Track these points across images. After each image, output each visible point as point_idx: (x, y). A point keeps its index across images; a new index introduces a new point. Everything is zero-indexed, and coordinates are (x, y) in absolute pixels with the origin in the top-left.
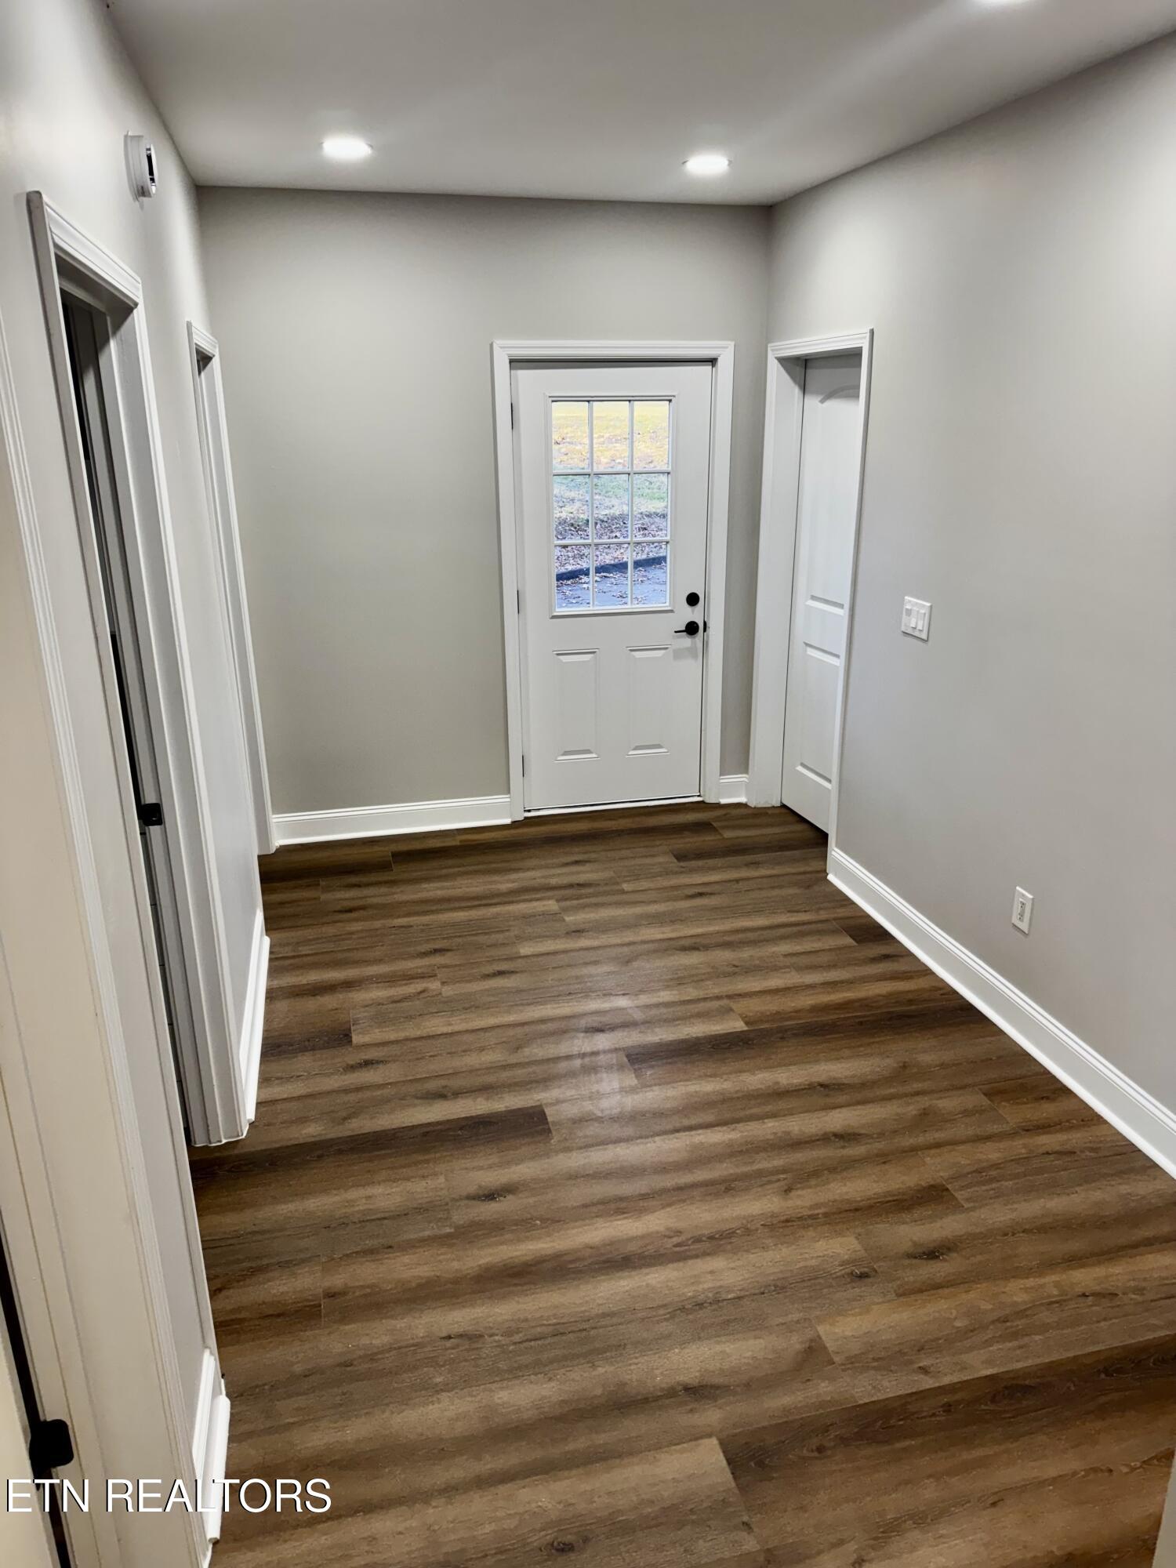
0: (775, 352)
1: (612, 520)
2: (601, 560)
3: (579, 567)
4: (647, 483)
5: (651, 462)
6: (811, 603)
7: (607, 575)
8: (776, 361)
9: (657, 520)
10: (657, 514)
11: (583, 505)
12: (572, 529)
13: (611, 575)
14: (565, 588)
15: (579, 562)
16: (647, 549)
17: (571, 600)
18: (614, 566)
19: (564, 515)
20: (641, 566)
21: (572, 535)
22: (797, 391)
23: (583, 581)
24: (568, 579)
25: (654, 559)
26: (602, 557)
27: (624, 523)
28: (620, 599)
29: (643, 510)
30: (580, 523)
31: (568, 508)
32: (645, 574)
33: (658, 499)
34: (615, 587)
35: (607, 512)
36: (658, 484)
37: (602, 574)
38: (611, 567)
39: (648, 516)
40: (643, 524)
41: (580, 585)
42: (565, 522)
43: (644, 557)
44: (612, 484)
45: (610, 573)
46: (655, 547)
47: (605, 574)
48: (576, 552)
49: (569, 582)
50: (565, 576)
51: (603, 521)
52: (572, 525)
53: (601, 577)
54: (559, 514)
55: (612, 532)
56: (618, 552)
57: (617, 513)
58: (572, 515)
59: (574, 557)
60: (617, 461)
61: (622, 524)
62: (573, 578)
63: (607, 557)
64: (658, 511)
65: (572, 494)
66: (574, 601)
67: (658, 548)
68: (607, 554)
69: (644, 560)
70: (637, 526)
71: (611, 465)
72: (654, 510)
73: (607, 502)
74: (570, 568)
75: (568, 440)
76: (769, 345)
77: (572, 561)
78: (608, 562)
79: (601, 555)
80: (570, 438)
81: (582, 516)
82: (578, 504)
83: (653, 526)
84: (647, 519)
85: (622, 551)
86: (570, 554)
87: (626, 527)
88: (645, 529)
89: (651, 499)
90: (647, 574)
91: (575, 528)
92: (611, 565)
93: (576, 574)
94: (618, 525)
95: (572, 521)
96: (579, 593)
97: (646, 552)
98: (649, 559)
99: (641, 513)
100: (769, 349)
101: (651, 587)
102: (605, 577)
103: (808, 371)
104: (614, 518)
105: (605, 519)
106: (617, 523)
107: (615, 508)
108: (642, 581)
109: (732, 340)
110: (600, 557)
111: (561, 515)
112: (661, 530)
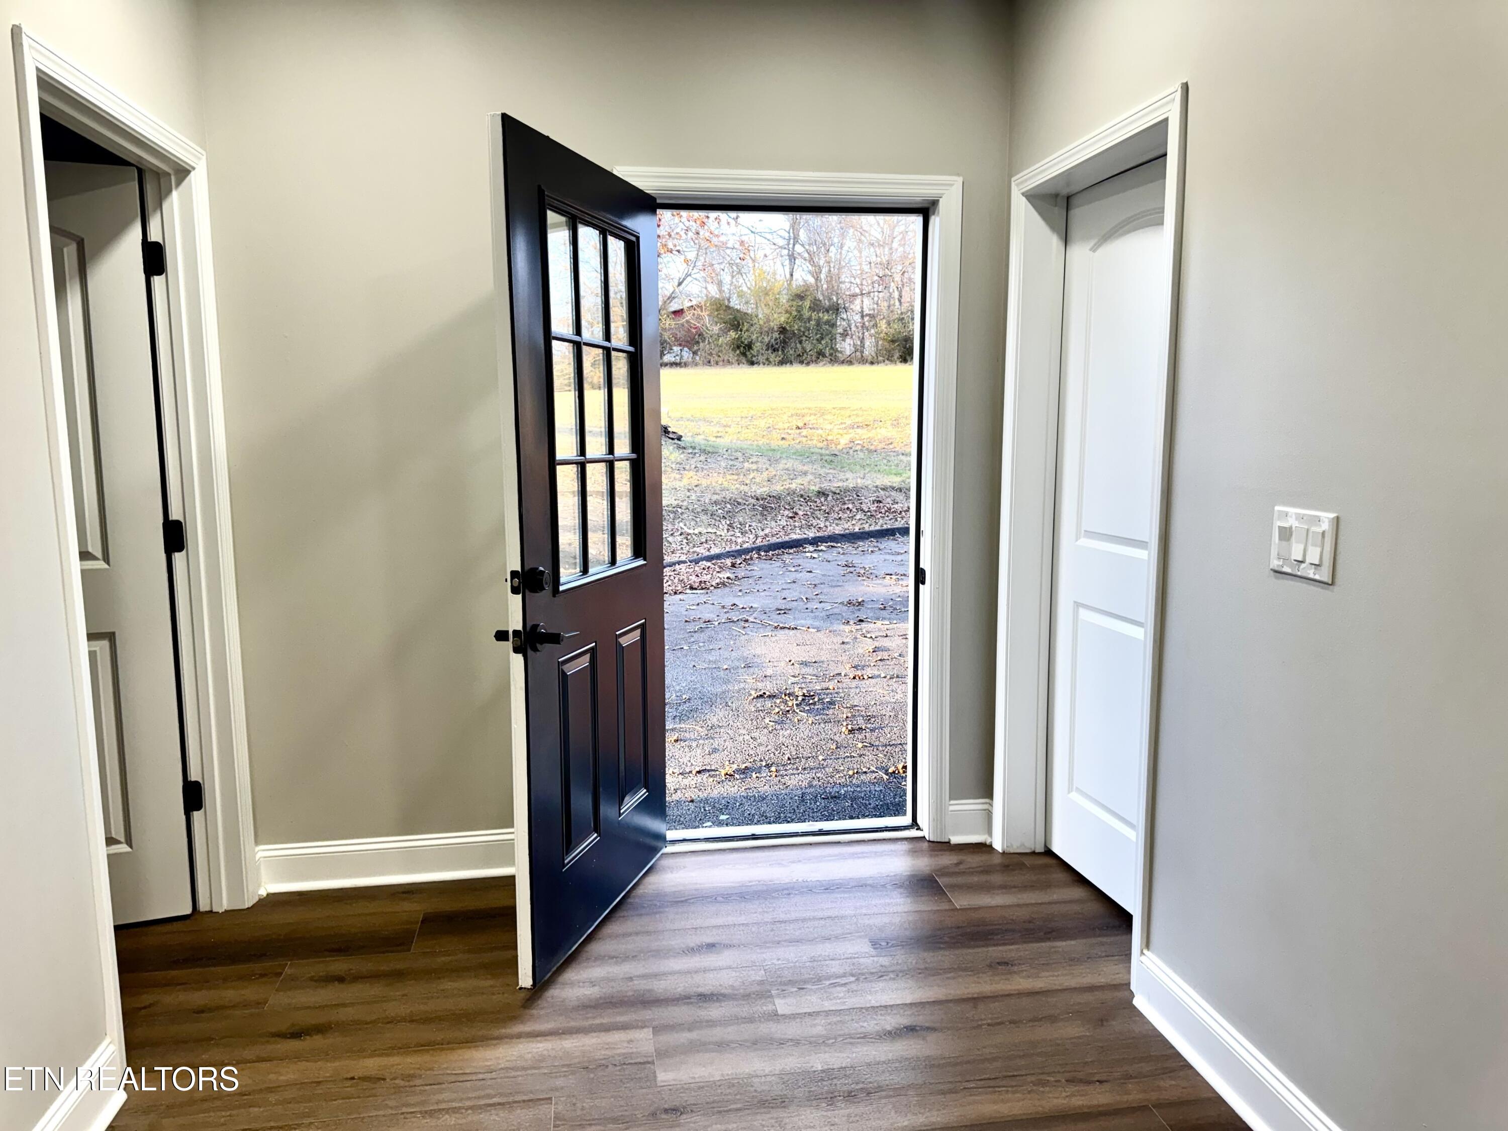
0: (1021, 187)
1: (845, 493)
2: (830, 531)
3: (805, 536)
4: (885, 461)
5: (891, 443)
6: (1084, 542)
7: (835, 545)
8: (1024, 199)
9: (893, 493)
10: (893, 488)
11: (816, 478)
12: (802, 500)
13: (839, 545)
14: (786, 556)
15: (806, 532)
16: (881, 521)
17: (790, 569)
18: (843, 536)
19: (793, 486)
20: (871, 537)
21: (801, 505)
22: (1055, 241)
23: (807, 550)
24: (791, 548)
25: (887, 530)
26: (832, 528)
27: (858, 496)
28: (846, 568)
29: (878, 483)
30: (810, 495)
31: (799, 481)
32: (876, 544)
33: (895, 474)
34: (842, 556)
35: (840, 484)
36: (896, 462)
37: (829, 544)
38: (840, 537)
39: (883, 489)
40: (878, 497)
41: (803, 554)
42: (794, 493)
43: (878, 528)
44: (849, 461)
45: (837, 543)
46: (890, 520)
47: (832, 544)
48: (804, 522)
49: (791, 551)
50: (788, 545)
51: (835, 493)
52: (802, 496)
53: (828, 547)
54: (788, 486)
55: (845, 504)
56: (849, 524)
57: (851, 486)
58: (802, 487)
59: (801, 527)
60: (856, 442)
61: (855, 496)
62: (796, 547)
63: (837, 528)
64: (894, 485)
65: (805, 468)
66: (793, 569)
67: (893, 520)
68: (837, 525)
69: (878, 531)
70: (871, 499)
71: (850, 446)
72: (889, 484)
73: (842, 476)
74: (794, 537)
75: (810, 426)
76: (1013, 179)
77: (798, 531)
78: (837, 532)
79: (831, 526)
80: (812, 424)
81: (812, 488)
82: (810, 477)
83: (889, 500)
84: (882, 492)
85: (854, 522)
86: (797, 524)
87: (859, 500)
88: (880, 502)
89: (887, 475)
90: (879, 544)
91: (805, 499)
92: (840, 535)
93: (801, 542)
94: (851, 498)
95: (802, 492)
96: (800, 562)
97: (879, 524)
98: (882, 530)
99: (877, 487)
100: (1013, 184)
101: (882, 557)
102: (832, 546)
103: (1072, 213)
104: (847, 490)
105: (838, 491)
106: (850, 496)
107: (849, 481)
108: (872, 552)
109: (958, 175)
110: (829, 528)
111: (791, 486)
112: (897, 503)
